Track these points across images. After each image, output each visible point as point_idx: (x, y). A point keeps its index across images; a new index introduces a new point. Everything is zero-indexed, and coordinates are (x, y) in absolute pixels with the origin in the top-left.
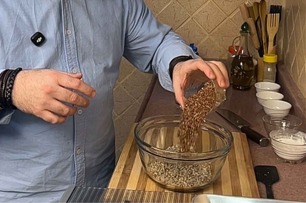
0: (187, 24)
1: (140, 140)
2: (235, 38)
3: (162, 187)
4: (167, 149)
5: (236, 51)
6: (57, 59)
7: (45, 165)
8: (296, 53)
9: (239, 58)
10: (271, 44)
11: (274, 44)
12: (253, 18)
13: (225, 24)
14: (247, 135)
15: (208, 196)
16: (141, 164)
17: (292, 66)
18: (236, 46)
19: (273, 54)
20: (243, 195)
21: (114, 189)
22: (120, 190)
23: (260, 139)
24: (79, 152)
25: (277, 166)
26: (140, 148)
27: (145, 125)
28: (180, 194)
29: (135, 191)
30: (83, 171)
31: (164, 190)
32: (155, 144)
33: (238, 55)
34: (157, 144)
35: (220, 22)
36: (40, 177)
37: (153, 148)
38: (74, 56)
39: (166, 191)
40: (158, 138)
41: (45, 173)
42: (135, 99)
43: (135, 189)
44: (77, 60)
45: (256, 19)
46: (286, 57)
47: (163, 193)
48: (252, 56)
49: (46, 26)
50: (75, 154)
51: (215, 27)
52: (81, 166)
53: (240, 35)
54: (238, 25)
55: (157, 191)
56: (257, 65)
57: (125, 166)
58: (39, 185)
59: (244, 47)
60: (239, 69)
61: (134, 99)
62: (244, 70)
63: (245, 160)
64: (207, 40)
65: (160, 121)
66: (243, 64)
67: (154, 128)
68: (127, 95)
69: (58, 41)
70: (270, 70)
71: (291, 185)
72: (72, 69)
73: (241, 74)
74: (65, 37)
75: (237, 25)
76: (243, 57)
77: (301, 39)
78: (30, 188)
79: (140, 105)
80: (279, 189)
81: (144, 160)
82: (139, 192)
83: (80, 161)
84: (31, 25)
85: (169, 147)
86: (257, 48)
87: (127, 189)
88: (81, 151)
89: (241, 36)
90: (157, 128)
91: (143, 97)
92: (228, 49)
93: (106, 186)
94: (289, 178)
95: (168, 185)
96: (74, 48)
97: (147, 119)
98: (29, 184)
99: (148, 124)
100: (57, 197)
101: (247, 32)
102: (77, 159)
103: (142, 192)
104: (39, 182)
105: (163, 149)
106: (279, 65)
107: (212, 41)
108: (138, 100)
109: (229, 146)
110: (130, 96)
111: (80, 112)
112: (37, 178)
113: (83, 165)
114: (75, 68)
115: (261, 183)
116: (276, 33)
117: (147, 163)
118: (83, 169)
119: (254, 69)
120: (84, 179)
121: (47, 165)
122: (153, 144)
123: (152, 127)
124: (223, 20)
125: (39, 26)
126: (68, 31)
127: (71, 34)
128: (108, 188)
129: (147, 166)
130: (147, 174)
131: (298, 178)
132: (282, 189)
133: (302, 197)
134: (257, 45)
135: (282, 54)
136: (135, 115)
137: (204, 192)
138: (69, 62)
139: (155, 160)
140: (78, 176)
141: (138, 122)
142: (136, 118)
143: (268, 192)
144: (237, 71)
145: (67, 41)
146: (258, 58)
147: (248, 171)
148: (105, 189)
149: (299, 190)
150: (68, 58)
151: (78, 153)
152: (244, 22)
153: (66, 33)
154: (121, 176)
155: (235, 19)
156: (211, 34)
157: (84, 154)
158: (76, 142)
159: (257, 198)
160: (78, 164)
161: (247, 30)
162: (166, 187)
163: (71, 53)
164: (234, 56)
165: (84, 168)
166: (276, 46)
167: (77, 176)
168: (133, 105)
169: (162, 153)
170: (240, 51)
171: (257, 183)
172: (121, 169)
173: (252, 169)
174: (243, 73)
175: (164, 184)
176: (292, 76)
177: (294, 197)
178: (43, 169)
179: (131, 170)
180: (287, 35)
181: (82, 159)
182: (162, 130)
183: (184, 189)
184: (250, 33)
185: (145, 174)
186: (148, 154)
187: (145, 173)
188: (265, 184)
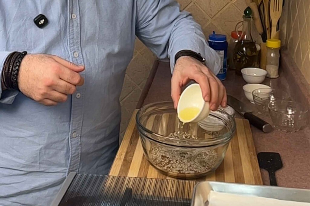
0: (189, 9)
1: (142, 127)
2: (238, 22)
3: (164, 174)
4: (169, 135)
5: (239, 36)
6: (59, 42)
7: (40, 145)
8: (299, 39)
9: (242, 43)
10: (274, 29)
11: (278, 29)
12: (256, 2)
13: (228, 9)
14: (250, 122)
15: (211, 183)
16: (143, 151)
17: (295, 51)
18: (239, 31)
19: (276, 39)
20: (246, 183)
21: (115, 176)
22: (122, 177)
23: (263, 126)
24: (75, 135)
25: (280, 153)
26: (142, 135)
27: (147, 111)
28: (181, 181)
29: (137, 178)
30: (78, 155)
31: (166, 177)
32: (157, 130)
33: (241, 40)
34: (158, 130)
35: (223, 7)
36: (35, 156)
37: (154, 135)
38: (77, 41)
39: (168, 178)
40: (160, 124)
41: (40, 153)
42: (137, 85)
43: (136, 177)
44: (80, 45)
45: (259, 4)
46: (289, 42)
47: (165, 180)
48: (255, 41)
49: (50, 8)
50: (71, 137)
51: (218, 11)
52: (76, 150)
53: (242, 20)
54: (241, 10)
55: (159, 178)
56: (260, 51)
57: (127, 153)
58: (33, 164)
59: (247, 32)
60: (242, 55)
61: (135, 85)
62: (246, 55)
63: (248, 147)
64: (209, 25)
65: (161, 107)
66: (246, 49)
67: (155, 114)
68: (129, 81)
69: (62, 25)
70: (273, 55)
71: (295, 171)
72: (74, 53)
73: (244, 60)
74: (69, 21)
75: (239, 10)
76: (246, 42)
77: (304, 24)
78: (25, 166)
79: (142, 91)
80: (283, 176)
81: (146, 146)
82: (141, 179)
83: (75, 144)
84: (35, 7)
85: (171, 134)
86: (260, 33)
87: (128, 176)
88: (77, 134)
89: (244, 21)
90: (159, 115)
91: (145, 82)
92: (230, 34)
93: (107, 173)
94: (292, 164)
95: (170, 172)
96: (77, 32)
97: (149, 105)
98: (23, 162)
99: (149, 110)
100: (51, 179)
101: (250, 17)
102: (72, 143)
103: (143, 179)
104: (33, 161)
105: (165, 135)
106: (282, 51)
107: (214, 26)
108: (139, 86)
109: (232, 132)
110: (131, 82)
111: (78, 96)
112: (31, 157)
113: (79, 149)
114: (77, 52)
115: (264, 170)
116: (279, 18)
117: (149, 149)
118: (78, 152)
119: (257, 54)
120: (79, 163)
121: (41, 145)
122: (155, 130)
123: (154, 113)
124: (226, 4)
125: (43, 8)
126: (73, 15)
127: (76, 18)
128: (110, 175)
129: (148, 152)
130: (149, 161)
131: (302, 165)
132: (285, 176)
133: (306, 184)
134: (260, 30)
135: (285, 38)
136: (137, 102)
137: (206, 180)
138: (71, 46)
139: (157, 147)
140: (73, 159)
141: (140, 108)
142: (138, 104)
143: (271, 179)
144: (239, 57)
145: (71, 25)
146: (260, 44)
147: (251, 158)
148: (106, 176)
149: (302, 177)
150: (70, 42)
151: (73, 136)
152: (247, 7)
153: (70, 17)
154: (123, 163)
155: (238, 4)
156: (213, 19)
157: (81, 138)
158: (72, 126)
159: (260, 185)
160: (73, 147)
161: (250, 14)
162: (168, 174)
163: (74, 37)
164: (237, 41)
165: (80, 152)
166: (279, 30)
167: (71, 159)
168: (135, 90)
169: (163, 140)
170: (243, 36)
171: (260, 169)
172: (122, 156)
173: (254, 155)
174: (246, 58)
175: (166, 171)
176: (295, 62)
177: (298, 184)
178: (38, 149)
179: (133, 157)
180: (290, 20)
181: (77, 143)
182: (164, 116)
183: (186, 176)
184: (252, 17)
185: (147, 162)
186: (149, 140)
187: (147, 160)
188: (268, 171)
